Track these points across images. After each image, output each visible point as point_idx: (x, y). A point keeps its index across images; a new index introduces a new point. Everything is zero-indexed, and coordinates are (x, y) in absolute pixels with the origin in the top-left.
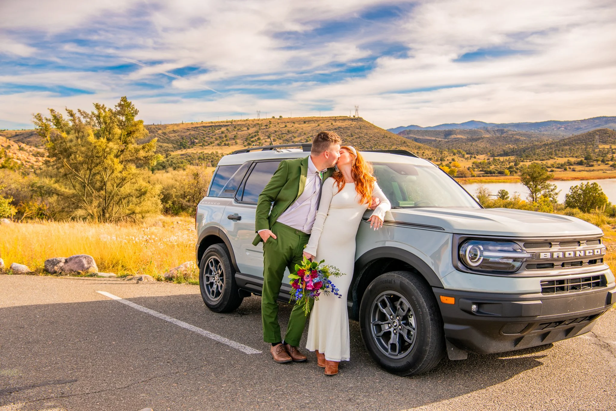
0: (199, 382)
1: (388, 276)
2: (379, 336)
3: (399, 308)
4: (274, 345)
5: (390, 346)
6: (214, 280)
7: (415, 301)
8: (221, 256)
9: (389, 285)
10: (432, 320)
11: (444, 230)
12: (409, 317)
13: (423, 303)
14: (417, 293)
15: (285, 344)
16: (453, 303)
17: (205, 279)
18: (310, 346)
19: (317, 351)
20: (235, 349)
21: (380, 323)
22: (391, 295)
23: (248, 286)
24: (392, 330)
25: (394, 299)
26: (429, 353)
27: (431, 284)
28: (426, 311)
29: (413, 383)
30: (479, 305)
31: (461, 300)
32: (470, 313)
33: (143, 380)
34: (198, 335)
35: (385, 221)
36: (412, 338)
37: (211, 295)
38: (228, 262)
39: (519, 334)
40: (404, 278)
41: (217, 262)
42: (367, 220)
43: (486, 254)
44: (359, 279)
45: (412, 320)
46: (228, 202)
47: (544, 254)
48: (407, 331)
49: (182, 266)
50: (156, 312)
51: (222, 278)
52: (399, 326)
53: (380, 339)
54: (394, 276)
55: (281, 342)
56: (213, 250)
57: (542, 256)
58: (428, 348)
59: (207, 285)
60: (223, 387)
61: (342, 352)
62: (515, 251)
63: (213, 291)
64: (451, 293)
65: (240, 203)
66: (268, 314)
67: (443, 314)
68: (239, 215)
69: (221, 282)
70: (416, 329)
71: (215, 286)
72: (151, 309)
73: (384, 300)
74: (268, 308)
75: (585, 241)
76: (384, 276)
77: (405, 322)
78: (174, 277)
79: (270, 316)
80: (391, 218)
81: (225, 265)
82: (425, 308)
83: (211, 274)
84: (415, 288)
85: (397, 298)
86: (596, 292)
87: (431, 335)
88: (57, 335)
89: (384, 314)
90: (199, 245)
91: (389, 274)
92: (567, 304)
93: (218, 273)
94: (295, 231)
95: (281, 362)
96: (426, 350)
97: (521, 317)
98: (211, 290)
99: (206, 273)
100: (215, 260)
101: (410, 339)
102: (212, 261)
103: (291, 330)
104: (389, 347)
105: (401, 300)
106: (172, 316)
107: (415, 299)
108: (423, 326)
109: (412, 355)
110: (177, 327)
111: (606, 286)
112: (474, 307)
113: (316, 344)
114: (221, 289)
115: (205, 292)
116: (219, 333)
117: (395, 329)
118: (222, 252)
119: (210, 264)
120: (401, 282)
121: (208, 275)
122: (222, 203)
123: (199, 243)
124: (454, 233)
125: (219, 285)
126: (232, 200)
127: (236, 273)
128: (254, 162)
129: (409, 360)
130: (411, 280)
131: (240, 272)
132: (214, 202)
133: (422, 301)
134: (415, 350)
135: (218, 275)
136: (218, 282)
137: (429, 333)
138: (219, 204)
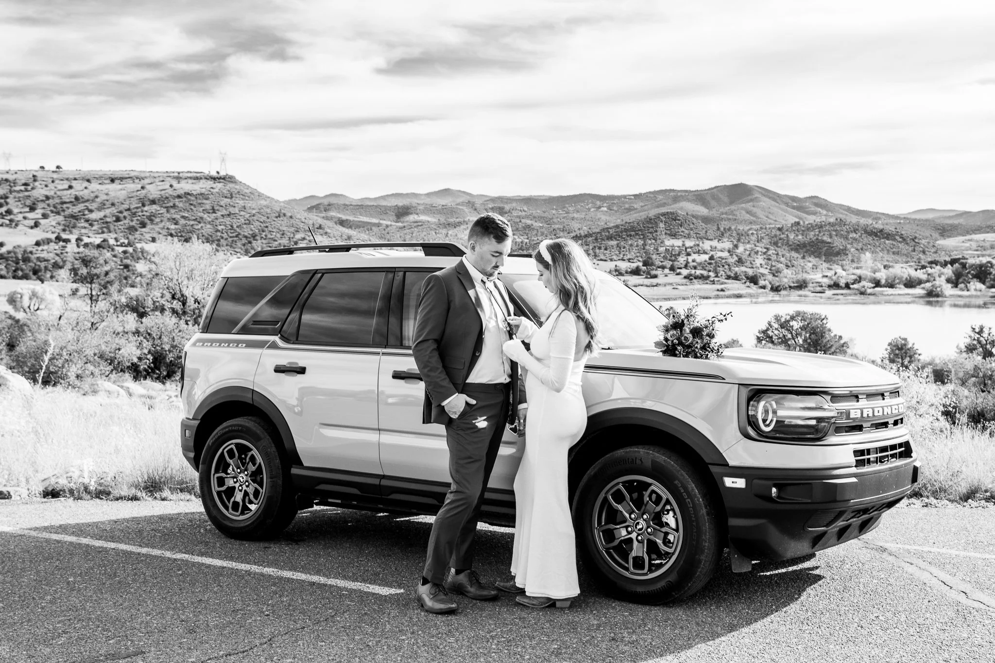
1: (626, 452)
2: (610, 548)
3: (648, 502)
4: (423, 583)
5: (631, 561)
6: (236, 482)
7: (681, 488)
8: (257, 438)
9: (630, 467)
10: (708, 514)
11: (724, 379)
12: (664, 514)
13: (693, 490)
14: (682, 475)
16: (744, 486)
17: (214, 482)
20: (354, 589)
21: (612, 526)
22: (631, 482)
23: (322, 487)
24: (634, 535)
25: (638, 488)
26: (704, 565)
27: (707, 460)
28: (699, 501)
29: (679, 614)
30: (780, 487)
31: (755, 481)
32: (769, 498)
33: (259, 641)
34: (263, 575)
36: (674, 545)
37: (231, 510)
38: (275, 449)
39: (825, 528)
40: (657, 454)
41: (244, 450)
43: (781, 413)
45: (670, 519)
46: (267, 342)
48: (663, 534)
50: (133, 547)
52: (646, 530)
53: (610, 552)
54: (639, 452)
56: (236, 428)
57: (852, 414)
58: (703, 557)
59: (219, 493)
62: (819, 408)
63: (235, 504)
64: (738, 471)
65: (293, 343)
67: (726, 505)
68: (300, 365)
69: (255, 485)
70: (680, 530)
71: (238, 497)
73: (619, 491)
75: (888, 394)
76: (620, 453)
81: (266, 455)
82: (697, 498)
83: (228, 472)
84: (678, 468)
85: (644, 486)
86: (901, 466)
87: (708, 537)
89: (619, 512)
90: (197, 422)
96: (700, 561)
97: (835, 501)
98: (230, 503)
99: (217, 471)
100: (237, 445)
101: (671, 548)
102: (232, 449)
104: (630, 564)
105: (653, 487)
107: (680, 485)
108: (694, 524)
109: (677, 570)
111: (912, 456)
112: (774, 490)
114: (256, 498)
116: (295, 570)
117: (639, 535)
118: (258, 432)
119: (226, 455)
120: (652, 461)
121: (223, 475)
122: (250, 345)
123: (200, 418)
124: (739, 384)
125: (251, 490)
126: (276, 339)
127: (292, 467)
128: (316, 272)
129: (670, 579)
130: (669, 458)
131: (302, 465)
132: (229, 342)
133: (692, 487)
134: (682, 562)
135: (246, 473)
136: (247, 486)
137: (705, 534)
138: (244, 345)
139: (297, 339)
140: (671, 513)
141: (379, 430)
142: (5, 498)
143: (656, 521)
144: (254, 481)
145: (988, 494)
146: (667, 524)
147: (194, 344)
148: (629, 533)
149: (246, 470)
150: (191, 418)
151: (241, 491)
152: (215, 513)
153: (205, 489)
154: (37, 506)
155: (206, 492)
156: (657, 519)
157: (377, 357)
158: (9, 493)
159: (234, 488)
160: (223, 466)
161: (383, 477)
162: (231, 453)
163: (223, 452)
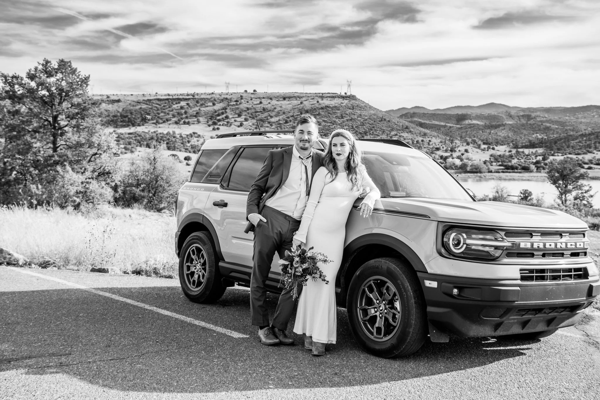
0: (191, 358)
1: (375, 261)
2: (365, 321)
3: (385, 293)
4: (261, 328)
5: (375, 329)
6: (195, 269)
7: (401, 286)
8: (204, 244)
9: (376, 271)
10: (415, 303)
11: (430, 218)
12: (395, 301)
13: (408, 287)
14: (403, 277)
15: (273, 327)
16: (436, 286)
17: (185, 268)
18: (298, 329)
19: (304, 334)
20: (222, 333)
21: (367, 307)
22: (377, 280)
23: (233, 274)
24: (378, 314)
25: (381, 284)
26: (412, 335)
27: (416, 269)
28: (410, 294)
29: (396, 364)
30: (460, 289)
31: (443, 284)
32: (451, 296)
33: (136, 354)
34: (182, 321)
35: (375, 209)
36: (397, 321)
37: (192, 285)
38: (212, 250)
39: (499, 319)
40: (391, 264)
41: (199, 250)
42: (357, 207)
43: (469, 241)
44: (348, 265)
45: (397, 305)
46: (213, 188)
47: (524, 243)
48: (392, 314)
49: (151, 259)
50: (134, 301)
51: (204, 267)
52: (384, 310)
53: (366, 323)
54: (381, 261)
55: (268, 326)
56: (195, 237)
57: (522, 245)
58: (411, 330)
59: (187, 275)
60: (214, 361)
61: (329, 335)
62: (496, 240)
63: (194, 281)
64: (434, 277)
65: (226, 189)
66: (257, 297)
67: (426, 298)
68: (226, 202)
69: (203, 271)
70: (401, 313)
71: (196, 276)
72: (127, 298)
73: (371, 285)
74: (257, 291)
75: (568, 234)
76: (372, 262)
77: (390, 306)
78: (143, 271)
79: (258, 300)
80: (381, 207)
81: (208, 254)
82: (410, 292)
83: (192, 263)
84: (401, 273)
85: (383, 283)
86: (576, 283)
87: (414, 317)
88: (35, 318)
89: (371, 299)
90: (179, 233)
91: (377, 260)
92: (546, 293)
93: (200, 262)
94: (286, 216)
95: (269, 344)
96: (409, 332)
97: (500, 301)
98: (192, 281)
99: (187, 262)
100: (196, 247)
101: (395, 322)
102: (193, 250)
103: (279, 314)
104: (375, 331)
105: (388, 284)
106: (151, 305)
107: (400, 284)
108: (407, 308)
109: (396, 337)
110: (158, 314)
111: (588, 279)
112: (455, 291)
113: (304, 328)
114: (203, 278)
115: (185, 282)
116: (203, 320)
117: (381, 313)
118: (205, 240)
119: (191, 253)
120: (388, 268)
121: (189, 264)
122: (206, 189)
123: (181, 230)
124: (438, 221)
125: (201, 274)
126: (218, 186)
127: (220, 261)
128: (242, 147)
129: (393, 342)
130: (397, 266)
131: (224, 260)
132: (197, 188)
133: (407, 285)
134: (400, 332)
135: (200, 264)
136: (200, 272)
138: (203, 189)
139: (228, 187)
140: (398, 301)
142: (105, 272)
146: (396, 308)
150: (178, 230)
151: (197, 274)
152: (185, 286)
153: (181, 272)
154: (117, 277)
155: (181, 274)
156: (391, 303)
158: (108, 269)
159: (194, 272)
160: (190, 259)
162: (193, 252)
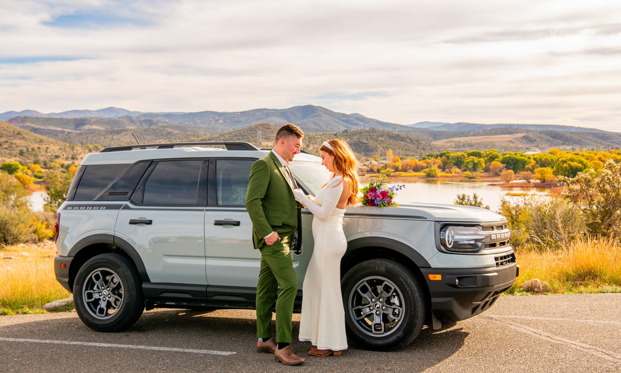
1: (369, 263)
2: (359, 320)
3: (383, 291)
6: (101, 296)
7: (403, 283)
8: (115, 267)
9: (372, 272)
10: (420, 296)
11: (426, 218)
14: (403, 275)
16: (440, 279)
17: (85, 297)
21: (360, 307)
22: (372, 280)
23: (165, 295)
24: (374, 312)
25: (376, 284)
27: (419, 265)
28: (414, 289)
29: (404, 355)
31: (447, 276)
32: (454, 286)
36: (400, 315)
37: (98, 314)
40: (388, 263)
41: (107, 274)
45: (396, 300)
46: (122, 205)
47: (493, 236)
48: (393, 309)
51: (116, 292)
52: (382, 308)
53: (361, 322)
54: (376, 263)
56: (102, 261)
62: (476, 234)
63: (101, 309)
64: (437, 271)
65: (141, 206)
67: (430, 290)
68: (148, 219)
69: (116, 297)
70: (404, 307)
73: (365, 286)
76: (365, 263)
81: (124, 277)
82: (413, 287)
84: (401, 270)
85: (380, 282)
86: (512, 267)
90: (71, 259)
91: (370, 261)
96: (416, 323)
97: (487, 286)
98: (97, 309)
99: (86, 289)
100: (101, 271)
101: (397, 316)
102: (98, 274)
104: (373, 328)
105: (385, 283)
107: (403, 280)
108: (412, 302)
109: (402, 329)
111: (516, 262)
112: (457, 281)
114: (117, 304)
115: (86, 312)
117: (377, 311)
118: (118, 262)
119: (94, 278)
120: (386, 268)
121: (92, 291)
122: (108, 207)
123: (74, 255)
124: (435, 221)
125: (112, 300)
126: (128, 203)
127: (142, 283)
128: (152, 161)
129: (397, 335)
130: (395, 265)
131: (150, 282)
132: (93, 206)
133: (410, 281)
134: (405, 325)
135: (108, 289)
136: (109, 298)
137: (419, 308)
138: (104, 208)
139: (142, 203)
140: (396, 297)
141: (206, 257)
143: (387, 303)
144: (115, 294)
145: (522, 289)
146: (394, 304)
147: (66, 208)
148: (371, 310)
149: (108, 287)
150: (66, 256)
151: (104, 301)
152: (86, 316)
153: (79, 301)
155: (79, 303)
156: (388, 301)
157: (203, 213)
159: (100, 299)
160: (91, 285)
161: (208, 286)
162: (97, 277)
163: (91, 277)
